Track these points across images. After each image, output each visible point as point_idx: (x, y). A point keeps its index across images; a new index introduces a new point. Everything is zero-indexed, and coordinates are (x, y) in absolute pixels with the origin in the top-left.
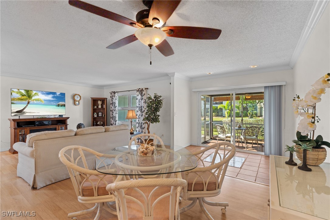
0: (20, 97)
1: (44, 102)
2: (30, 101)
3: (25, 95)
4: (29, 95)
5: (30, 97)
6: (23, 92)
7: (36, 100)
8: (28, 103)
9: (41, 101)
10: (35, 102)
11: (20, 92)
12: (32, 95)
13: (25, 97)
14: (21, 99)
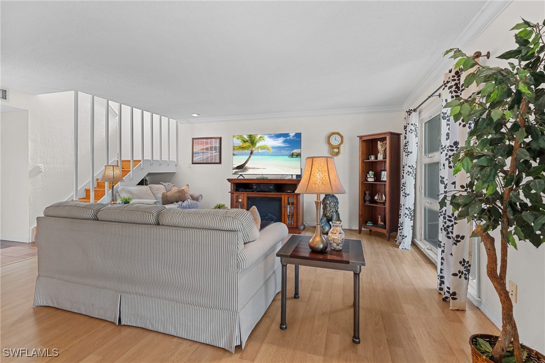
0: (241, 144)
1: (272, 150)
2: (254, 149)
3: (247, 141)
4: (252, 141)
5: (253, 143)
6: (246, 137)
7: (263, 148)
8: (251, 153)
9: (268, 149)
10: (260, 151)
11: (242, 137)
12: (256, 140)
13: (247, 144)
14: (242, 148)
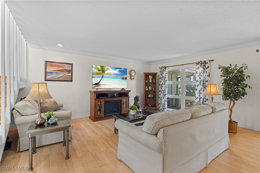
0: (97, 72)
1: (113, 76)
2: (104, 75)
3: (100, 70)
4: (103, 70)
5: (103, 71)
6: (99, 67)
7: (109, 74)
8: (103, 77)
9: (111, 75)
10: (107, 76)
11: (97, 68)
12: (105, 70)
13: (100, 72)
14: (98, 74)
